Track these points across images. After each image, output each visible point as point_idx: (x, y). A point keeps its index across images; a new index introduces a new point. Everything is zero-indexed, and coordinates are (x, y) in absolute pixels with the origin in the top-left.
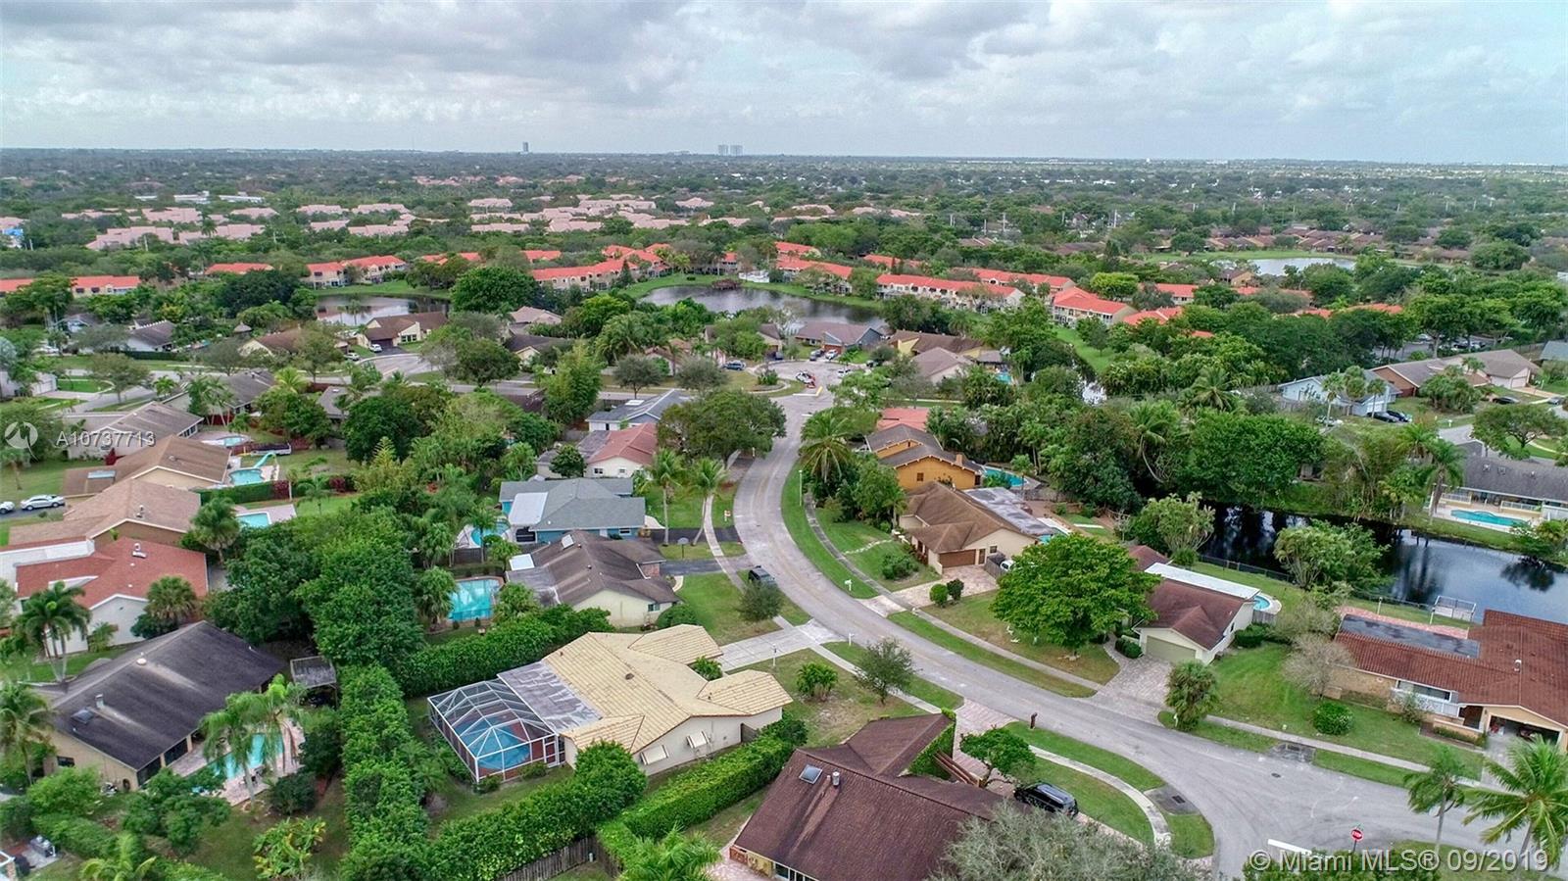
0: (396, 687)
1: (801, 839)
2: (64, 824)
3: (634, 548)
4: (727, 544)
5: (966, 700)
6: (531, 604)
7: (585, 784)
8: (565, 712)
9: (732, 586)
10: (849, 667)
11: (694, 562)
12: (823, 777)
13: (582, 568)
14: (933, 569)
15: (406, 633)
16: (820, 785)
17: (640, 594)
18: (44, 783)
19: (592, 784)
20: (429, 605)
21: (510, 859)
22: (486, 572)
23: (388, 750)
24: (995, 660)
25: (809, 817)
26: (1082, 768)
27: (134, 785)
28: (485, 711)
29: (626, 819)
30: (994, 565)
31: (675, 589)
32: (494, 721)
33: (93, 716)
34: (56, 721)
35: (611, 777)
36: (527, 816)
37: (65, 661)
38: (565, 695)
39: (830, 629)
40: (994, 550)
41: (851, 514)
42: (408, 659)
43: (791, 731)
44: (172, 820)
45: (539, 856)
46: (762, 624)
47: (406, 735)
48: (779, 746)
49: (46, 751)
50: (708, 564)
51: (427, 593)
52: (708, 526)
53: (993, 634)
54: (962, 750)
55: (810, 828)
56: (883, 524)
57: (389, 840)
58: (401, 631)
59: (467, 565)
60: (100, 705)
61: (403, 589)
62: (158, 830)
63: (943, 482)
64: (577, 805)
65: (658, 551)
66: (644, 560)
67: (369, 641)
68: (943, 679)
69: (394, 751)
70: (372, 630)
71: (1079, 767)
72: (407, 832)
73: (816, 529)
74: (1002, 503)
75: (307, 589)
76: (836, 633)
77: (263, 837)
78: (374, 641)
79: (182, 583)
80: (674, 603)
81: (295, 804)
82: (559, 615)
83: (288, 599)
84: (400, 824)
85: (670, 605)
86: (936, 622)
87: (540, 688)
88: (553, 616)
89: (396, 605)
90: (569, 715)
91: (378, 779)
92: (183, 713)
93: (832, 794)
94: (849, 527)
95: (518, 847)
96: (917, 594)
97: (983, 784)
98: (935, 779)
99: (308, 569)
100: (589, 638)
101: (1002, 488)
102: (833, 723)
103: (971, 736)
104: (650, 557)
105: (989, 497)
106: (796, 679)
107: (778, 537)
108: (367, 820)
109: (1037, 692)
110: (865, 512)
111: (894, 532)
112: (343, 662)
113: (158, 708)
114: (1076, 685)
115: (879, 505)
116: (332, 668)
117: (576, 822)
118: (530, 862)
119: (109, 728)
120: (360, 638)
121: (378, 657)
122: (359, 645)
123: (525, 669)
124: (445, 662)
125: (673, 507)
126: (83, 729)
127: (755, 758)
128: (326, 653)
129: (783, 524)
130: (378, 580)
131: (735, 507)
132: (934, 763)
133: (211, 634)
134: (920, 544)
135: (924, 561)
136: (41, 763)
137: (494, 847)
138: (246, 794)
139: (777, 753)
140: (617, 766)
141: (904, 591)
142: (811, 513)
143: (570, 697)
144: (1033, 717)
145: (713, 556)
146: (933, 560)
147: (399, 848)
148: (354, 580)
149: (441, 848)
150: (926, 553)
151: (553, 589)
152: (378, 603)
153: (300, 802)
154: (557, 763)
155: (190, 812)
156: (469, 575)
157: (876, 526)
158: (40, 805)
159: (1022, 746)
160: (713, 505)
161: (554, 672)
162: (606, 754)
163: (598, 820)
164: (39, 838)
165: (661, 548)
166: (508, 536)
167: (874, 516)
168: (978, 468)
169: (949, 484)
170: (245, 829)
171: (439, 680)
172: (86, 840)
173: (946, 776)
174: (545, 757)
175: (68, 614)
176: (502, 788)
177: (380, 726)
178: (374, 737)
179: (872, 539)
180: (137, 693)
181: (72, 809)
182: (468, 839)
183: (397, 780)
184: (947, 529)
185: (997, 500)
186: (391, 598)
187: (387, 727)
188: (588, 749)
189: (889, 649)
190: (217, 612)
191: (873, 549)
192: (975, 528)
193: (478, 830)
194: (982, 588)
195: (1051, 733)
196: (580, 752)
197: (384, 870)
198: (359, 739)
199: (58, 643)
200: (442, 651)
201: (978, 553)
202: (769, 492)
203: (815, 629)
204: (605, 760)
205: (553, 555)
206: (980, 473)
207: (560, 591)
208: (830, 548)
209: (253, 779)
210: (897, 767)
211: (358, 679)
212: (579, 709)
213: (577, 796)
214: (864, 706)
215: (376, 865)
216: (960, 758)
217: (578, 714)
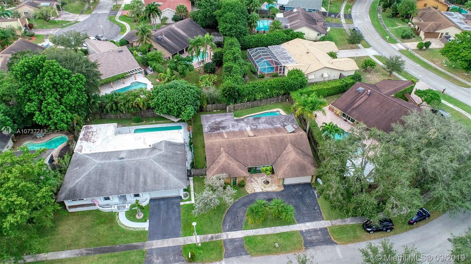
0: (239, 44)
1: (353, 107)
2: (155, 64)
3: (317, 16)
4: (347, 19)
5: (420, 81)
6: (281, 27)
7: (289, 79)
8: (286, 60)
9: (346, 33)
10: (381, 64)
11: (335, 24)
12: (364, 91)
13: (298, 19)
14: (420, 38)
15: (244, 30)
16: (363, 93)
17: (316, 30)
18: (150, 53)
19: (292, 80)
20: (251, 24)
21: (265, 95)
22: (269, 18)
23: (235, 60)
24: (435, 70)
25: (357, 101)
26: (458, 109)
27: (171, 58)
28: (263, 55)
29: (300, 92)
30: (445, 39)
31: (327, 31)
32: (265, 58)
33: (162, 39)
34: (153, 38)
35: (298, 79)
36: (271, 84)
37: (155, 25)
38: (287, 55)
39: (377, 51)
40: (447, 34)
41: (395, 15)
42: (243, 38)
43: (357, 78)
44: (180, 67)
45: (273, 96)
46: (354, 46)
47: (240, 58)
48: (352, 81)
49: (151, 46)
50: (340, 25)
51: (251, 20)
52: (342, 13)
53: (437, 62)
54: (415, 94)
55: (356, 105)
56: (406, 20)
57: (233, 83)
58: (242, 29)
59: (264, 15)
60: (164, 36)
61: (245, 17)
62: (176, 69)
63: (434, 7)
64: (286, 84)
65: (324, 18)
66: (319, 20)
67: (233, 30)
68: (414, 73)
69: (237, 61)
70: (234, 27)
71: (456, 108)
72: (238, 82)
73: (380, 19)
74: (456, 18)
75: (218, 12)
76: (379, 52)
77: (201, 77)
78: (234, 30)
79: (185, 7)
80: (326, 35)
81: (210, 70)
82: (289, 32)
83: (212, 15)
84: (237, 80)
85: (325, 35)
86: (416, 55)
87: (280, 52)
88: (287, 32)
89: (242, 21)
90: (288, 61)
91: (231, 67)
92: (183, 42)
93: (366, 97)
94: (394, 20)
95: (267, 92)
96: (412, 45)
97: (419, 105)
98: (402, 100)
99: (218, 7)
100: (297, 40)
101: (458, 13)
102: (371, 79)
103: (419, 90)
104: (321, 19)
105: (451, 15)
106: (362, 63)
107: (366, 20)
108: (228, 77)
109: (448, 83)
110: (400, 14)
111: (409, 23)
112: (225, 35)
113: (177, 40)
114: (464, 83)
115: (406, 12)
116: (222, 37)
117: (285, 89)
118: (270, 97)
119: (165, 42)
120: (231, 29)
121: (235, 35)
122: (230, 31)
123: (277, 46)
124: (254, 40)
125: (331, 5)
126: (159, 41)
127: (343, 83)
128: (221, 32)
129: (369, 16)
130: (237, 12)
131: (353, 8)
132: (403, 95)
133: (191, 22)
134: (418, 28)
135: (418, 34)
136: (150, 49)
137: (261, 90)
138: (198, 66)
139: (350, 83)
140: (300, 76)
141: (407, 43)
142: (380, 13)
143: (289, 56)
144: (444, 90)
145: (342, 23)
146: (422, 34)
147: (235, 85)
148: (231, 11)
149: (247, 88)
150: (420, 32)
151: (288, 24)
152: (237, 19)
153: (211, 70)
154: (282, 74)
155: (184, 66)
156: (263, 18)
157: (403, 20)
158: (149, 58)
159: (438, 96)
160: (345, 7)
161: (285, 48)
162: (296, 73)
163: (291, 90)
164: (149, 67)
165: (325, 18)
166: (277, 7)
167: (403, 17)
168: (449, 5)
169: (437, 8)
170: (197, 75)
171: (251, 46)
172: (160, 69)
173: (407, 100)
174: (279, 72)
175: (157, 11)
176: (265, 78)
177: (234, 54)
178: (232, 56)
179: (400, 24)
180: (172, 34)
181: (157, 61)
182: (254, 87)
183: (237, 68)
184: (431, 24)
185: (454, 16)
186: (240, 18)
187: (236, 54)
188: (292, 70)
189: (398, 59)
190: (193, 16)
191: (399, 28)
192: (442, 25)
193: (257, 85)
194: (438, 46)
195: (449, 96)
196: (289, 71)
197: (231, 89)
198: (228, 56)
199: (154, 19)
200: (253, 37)
201: (440, 34)
202: (366, 5)
203: (372, 50)
204: (296, 74)
205: (290, 14)
206: (450, 6)
207: (290, 25)
208: (384, 26)
209: (200, 62)
210: (390, 93)
211: (229, 40)
212: (291, 60)
213: (287, 82)
214: (383, 76)
215: (229, 87)
216: (413, 96)
217: (290, 61)
